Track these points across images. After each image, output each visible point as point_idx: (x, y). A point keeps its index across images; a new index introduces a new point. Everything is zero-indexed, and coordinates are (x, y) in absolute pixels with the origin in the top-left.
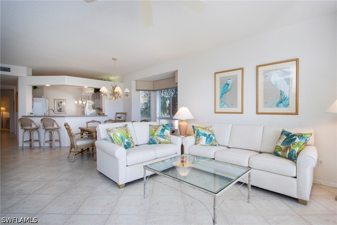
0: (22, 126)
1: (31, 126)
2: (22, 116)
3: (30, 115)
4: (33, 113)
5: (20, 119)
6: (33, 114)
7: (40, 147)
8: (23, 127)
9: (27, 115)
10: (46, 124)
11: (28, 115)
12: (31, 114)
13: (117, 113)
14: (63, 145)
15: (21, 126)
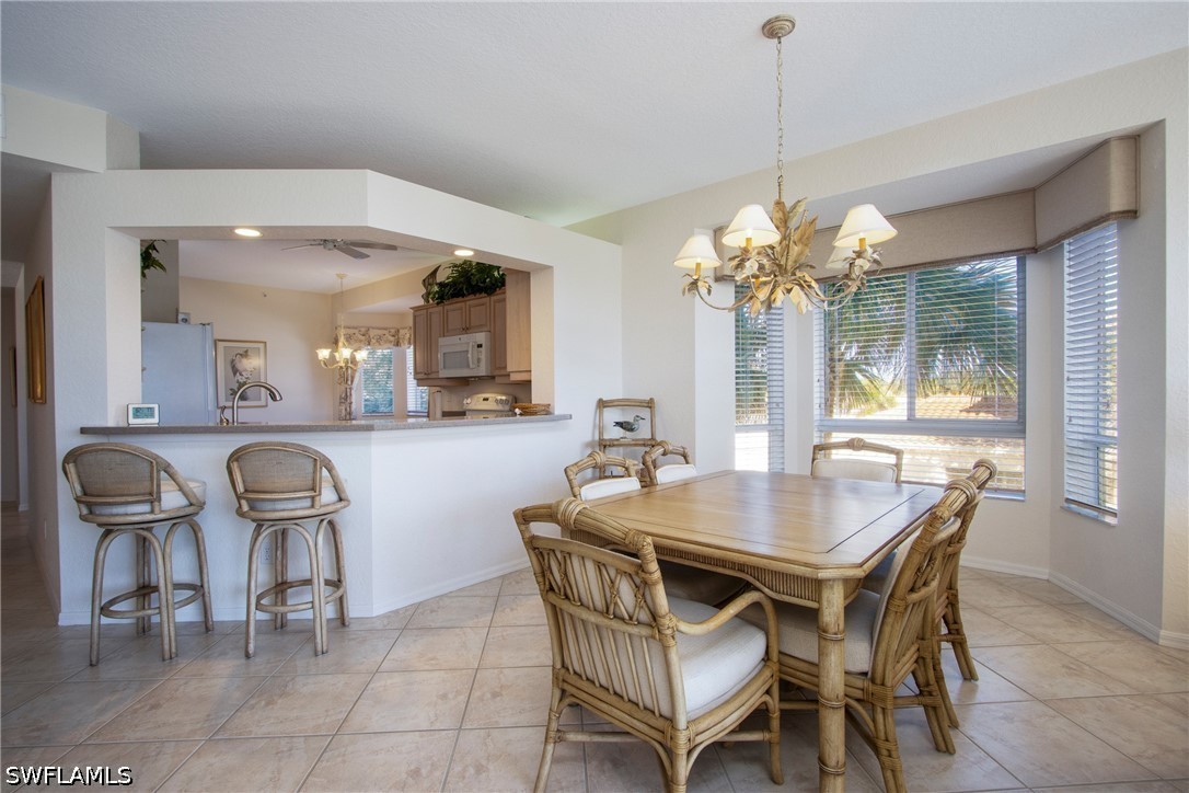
0: (89, 505)
1: (153, 497)
2: (84, 431)
3: (135, 422)
4: (152, 409)
5: (73, 456)
6: (152, 416)
7: (207, 626)
8: (98, 510)
9: (111, 423)
10: (268, 486)
11: (123, 424)
12: (138, 412)
13: (602, 404)
14: (353, 611)
15: (78, 501)
